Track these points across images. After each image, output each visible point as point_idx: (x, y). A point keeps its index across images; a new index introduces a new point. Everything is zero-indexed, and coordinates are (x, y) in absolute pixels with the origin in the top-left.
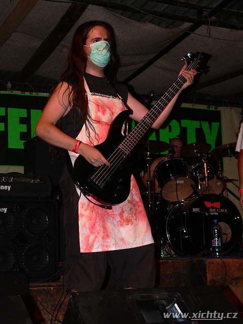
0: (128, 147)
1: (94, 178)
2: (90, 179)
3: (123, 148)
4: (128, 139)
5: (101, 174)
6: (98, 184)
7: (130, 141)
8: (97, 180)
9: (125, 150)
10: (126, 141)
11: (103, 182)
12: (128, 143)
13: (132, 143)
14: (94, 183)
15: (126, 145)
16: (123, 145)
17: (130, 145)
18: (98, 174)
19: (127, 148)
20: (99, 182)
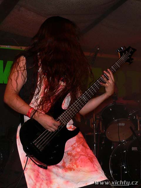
0: (66, 118)
1: (36, 142)
2: (32, 143)
3: (62, 120)
4: (66, 112)
5: (42, 140)
6: (38, 147)
7: (68, 114)
8: (38, 144)
9: (64, 121)
10: (65, 114)
11: (43, 146)
12: (66, 115)
13: (69, 115)
14: (35, 147)
15: (65, 117)
16: (62, 117)
17: (68, 117)
18: (39, 139)
19: (65, 120)
20: (39, 146)
